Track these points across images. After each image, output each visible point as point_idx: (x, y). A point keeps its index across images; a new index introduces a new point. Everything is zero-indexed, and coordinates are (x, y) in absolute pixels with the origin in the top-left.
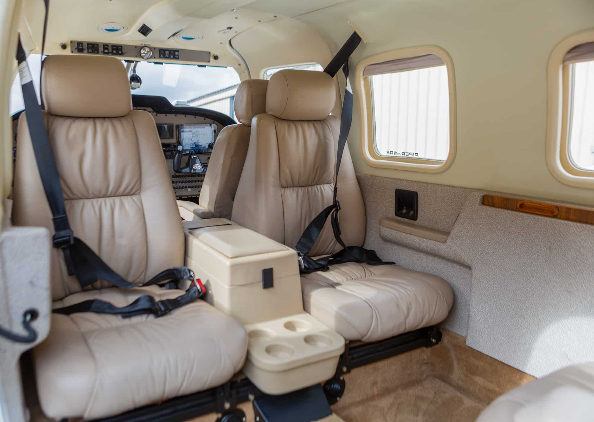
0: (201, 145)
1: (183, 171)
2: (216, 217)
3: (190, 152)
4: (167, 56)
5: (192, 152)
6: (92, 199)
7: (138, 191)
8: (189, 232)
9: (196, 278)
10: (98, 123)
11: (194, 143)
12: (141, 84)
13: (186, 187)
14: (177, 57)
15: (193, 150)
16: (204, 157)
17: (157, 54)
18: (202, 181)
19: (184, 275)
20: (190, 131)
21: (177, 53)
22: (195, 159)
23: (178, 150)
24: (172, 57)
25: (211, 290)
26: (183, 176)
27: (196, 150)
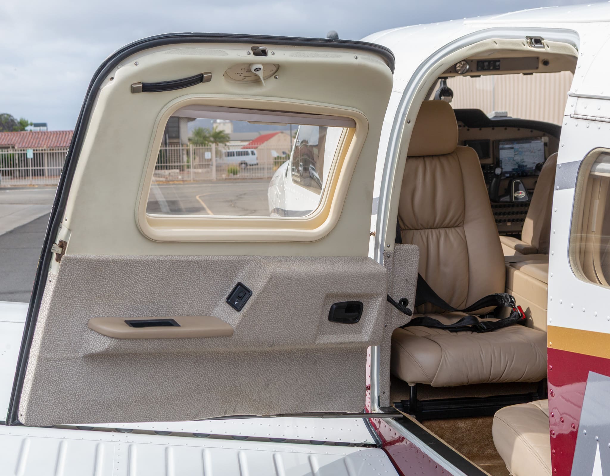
0: (526, 166)
1: (502, 199)
2: (540, 253)
3: (511, 175)
4: (486, 68)
5: (514, 174)
6: (420, 230)
7: (462, 223)
8: (510, 265)
9: (517, 305)
10: (428, 161)
11: (517, 163)
12: (452, 98)
13: (505, 221)
14: (498, 67)
15: (515, 173)
16: (529, 181)
17: (475, 66)
18: (526, 213)
19: (505, 301)
20: (512, 148)
21: (497, 63)
22: (517, 184)
23: (495, 174)
24: (492, 68)
25: (531, 317)
26: (500, 206)
27: (519, 172)
